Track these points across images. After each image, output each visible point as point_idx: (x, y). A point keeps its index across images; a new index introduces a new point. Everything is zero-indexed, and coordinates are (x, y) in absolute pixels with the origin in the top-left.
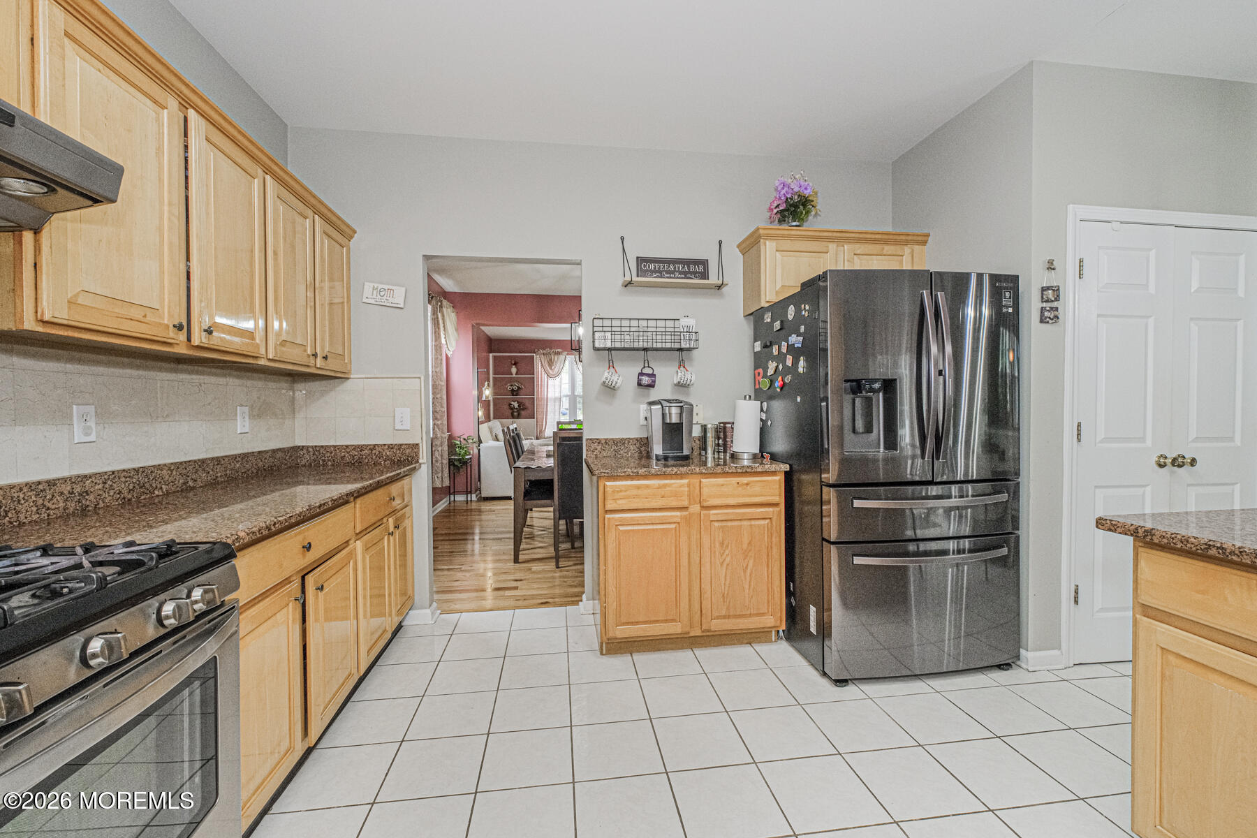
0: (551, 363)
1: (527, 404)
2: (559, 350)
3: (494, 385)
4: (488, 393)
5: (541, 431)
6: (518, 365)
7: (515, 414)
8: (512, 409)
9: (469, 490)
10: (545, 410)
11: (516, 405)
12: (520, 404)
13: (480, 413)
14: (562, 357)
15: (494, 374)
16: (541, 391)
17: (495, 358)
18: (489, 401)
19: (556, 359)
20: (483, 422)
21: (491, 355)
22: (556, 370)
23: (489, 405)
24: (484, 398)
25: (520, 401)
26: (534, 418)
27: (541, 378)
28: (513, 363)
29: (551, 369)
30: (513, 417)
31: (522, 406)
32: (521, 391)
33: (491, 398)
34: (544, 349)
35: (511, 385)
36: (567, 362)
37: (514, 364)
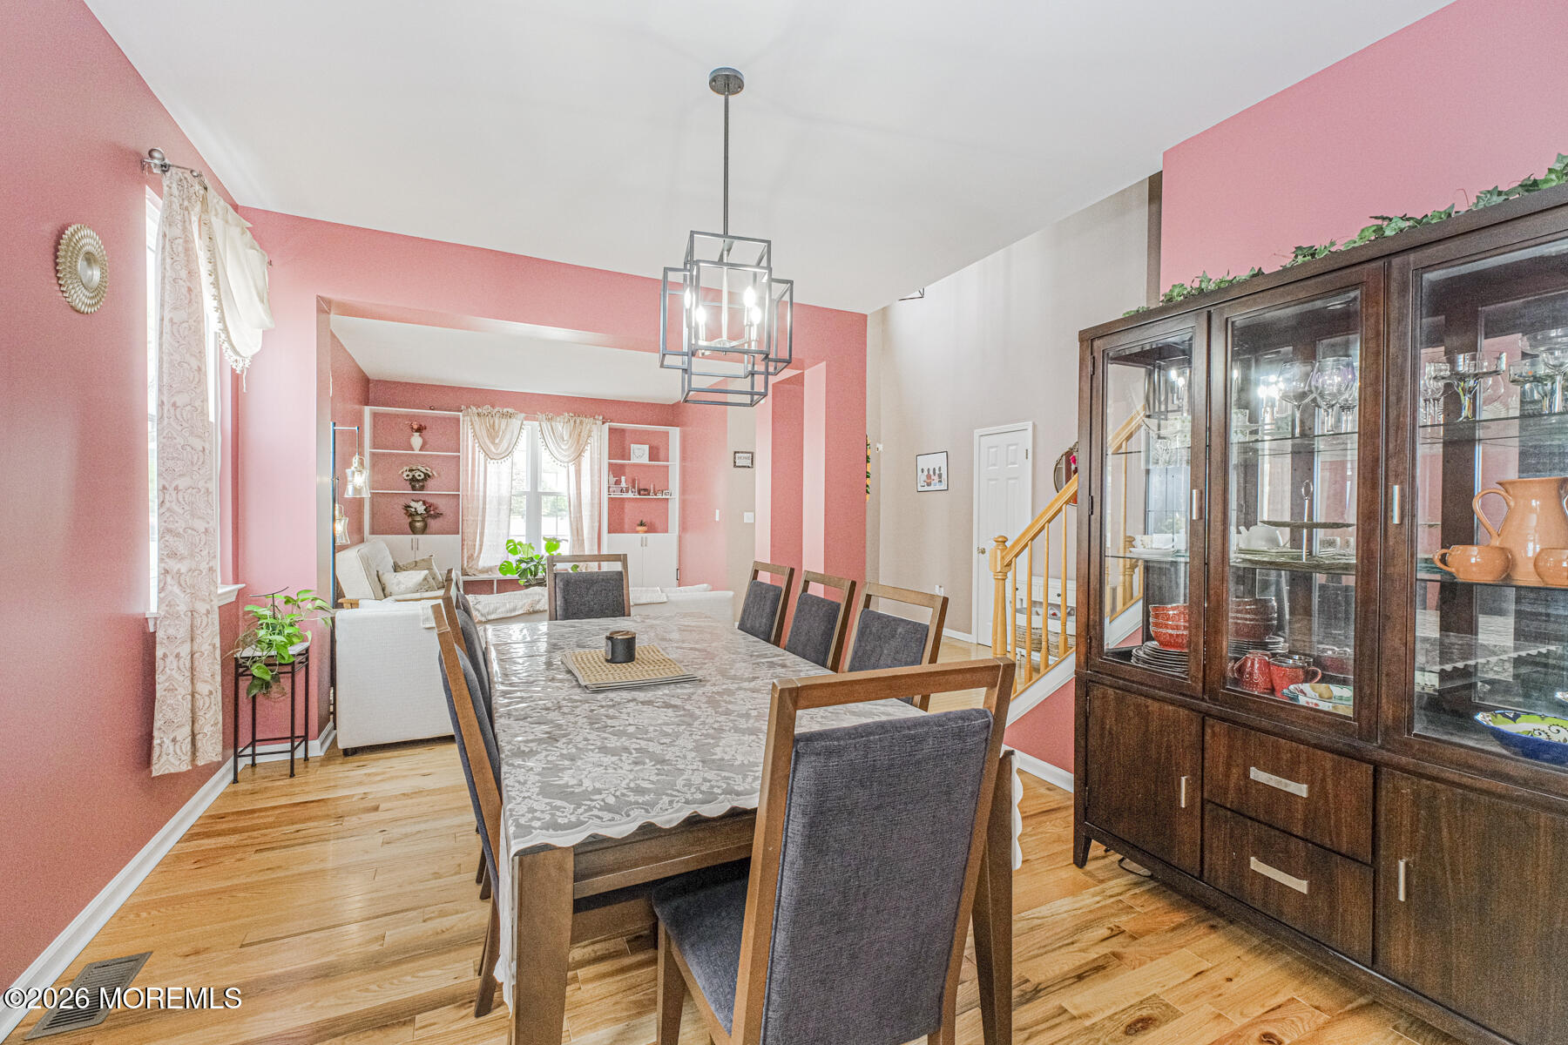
0: (493, 434)
1: (442, 505)
2: (510, 410)
3: (373, 466)
4: (359, 481)
5: (471, 557)
6: (424, 432)
7: (418, 525)
8: (412, 515)
9: (299, 732)
10: (480, 518)
11: (421, 508)
12: (428, 507)
13: (340, 527)
14: (516, 423)
15: (375, 446)
16: (473, 483)
17: (375, 415)
18: (361, 501)
19: (503, 427)
20: (344, 547)
21: (367, 410)
22: (505, 444)
23: (360, 512)
24: (349, 493)
25: (430, 500)
26: (458, 533)
27: (473, 459)
28: (415, 427)
29: (493, 443)
30: (414, 531)
31: (432, 512)
32: (430, 483)
33: (366, 495)
34: (478, 406)
35: (411, 470)
36: (524, 433)
37: (417, 431)
